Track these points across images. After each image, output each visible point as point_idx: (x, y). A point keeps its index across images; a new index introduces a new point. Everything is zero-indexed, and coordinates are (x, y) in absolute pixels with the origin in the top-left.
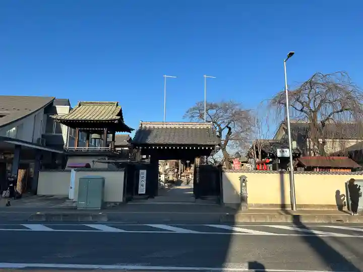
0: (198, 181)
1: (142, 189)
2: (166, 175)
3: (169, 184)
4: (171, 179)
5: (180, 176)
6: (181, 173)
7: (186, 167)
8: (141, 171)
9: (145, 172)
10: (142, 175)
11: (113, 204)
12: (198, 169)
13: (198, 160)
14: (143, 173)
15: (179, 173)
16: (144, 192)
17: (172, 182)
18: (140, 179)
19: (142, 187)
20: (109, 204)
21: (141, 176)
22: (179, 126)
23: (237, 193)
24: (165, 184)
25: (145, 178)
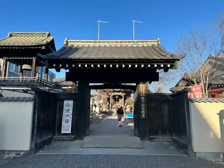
0: (143, 115)
1: (67, 127)
2: (100, 107)
3: (103, 115)
4: (104, 110)
5: (111, 108)
6: (112, 106)
7: (116, 101)
8: (66, 102)
9: (71, 102)
10: (67, 108)
11: (13, 155)
12: (143, 98)
13: (142, 87)
14: (68, 105)
15: (110, 106)
16: (69, 132)
17: (105, 113)
18: (65, 113)
19: (66, 124)
20: (9, 154)
21: (65, 108)
22: (116, 44)
23: (215, 135)
24: (99, 115)
25: (71, 112)
